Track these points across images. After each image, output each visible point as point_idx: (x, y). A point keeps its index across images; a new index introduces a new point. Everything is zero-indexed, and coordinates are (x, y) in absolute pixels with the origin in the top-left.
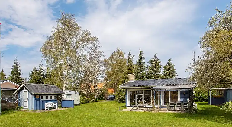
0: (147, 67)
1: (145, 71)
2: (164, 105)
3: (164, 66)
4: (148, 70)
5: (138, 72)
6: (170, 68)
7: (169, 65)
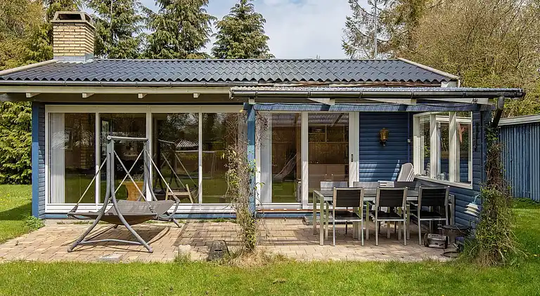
0: (146, 15)
1: (135, 35)
2: (268, 205)
3: (220, 19)
4: (149, 32)
5: (105, 38)
6: (248, 29)
7: (242, 15)
